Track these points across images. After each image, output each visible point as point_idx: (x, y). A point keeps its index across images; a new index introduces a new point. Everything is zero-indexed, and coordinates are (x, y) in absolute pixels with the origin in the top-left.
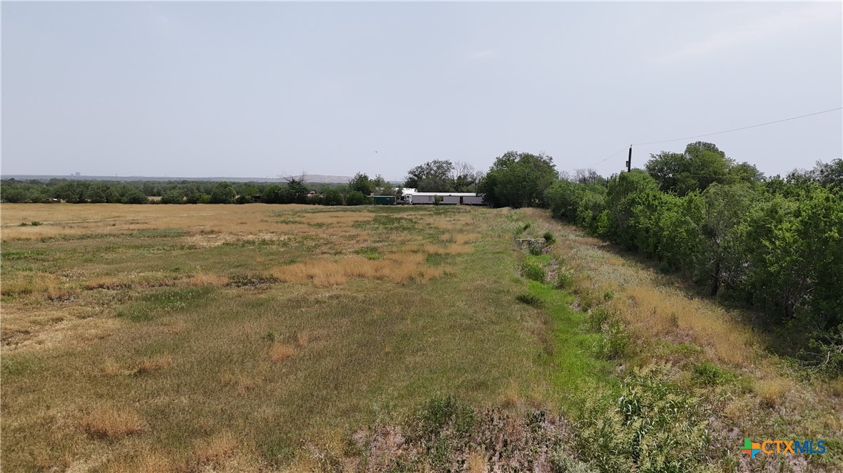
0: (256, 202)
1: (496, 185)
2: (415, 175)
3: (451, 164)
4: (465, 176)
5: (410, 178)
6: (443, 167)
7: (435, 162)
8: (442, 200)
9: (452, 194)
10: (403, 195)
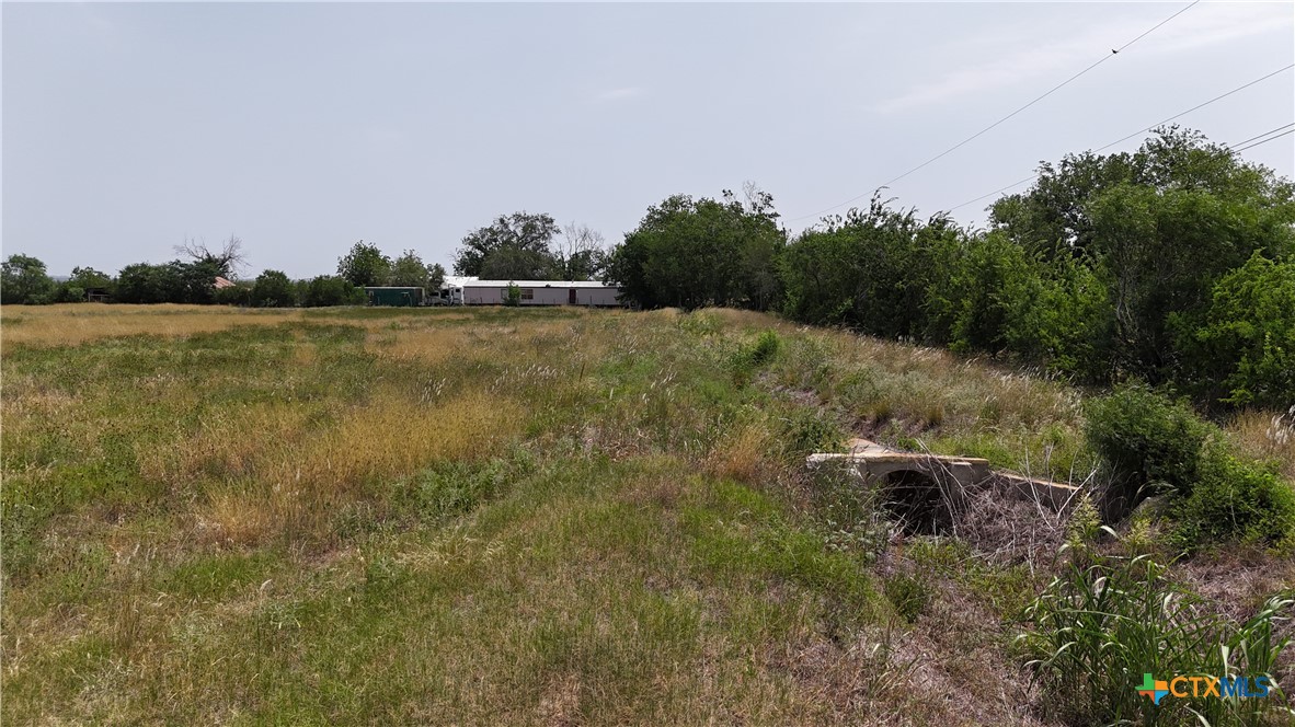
0: (95, 299)
1: (645, 259)
2: (479, 247)
3: (552, 221)
4: (587, 254)
5: (468, 253)
6: (537, 228)
7: (518, 217)
8: (531, 297)
9: (553, 284)
10: (444, 287)
